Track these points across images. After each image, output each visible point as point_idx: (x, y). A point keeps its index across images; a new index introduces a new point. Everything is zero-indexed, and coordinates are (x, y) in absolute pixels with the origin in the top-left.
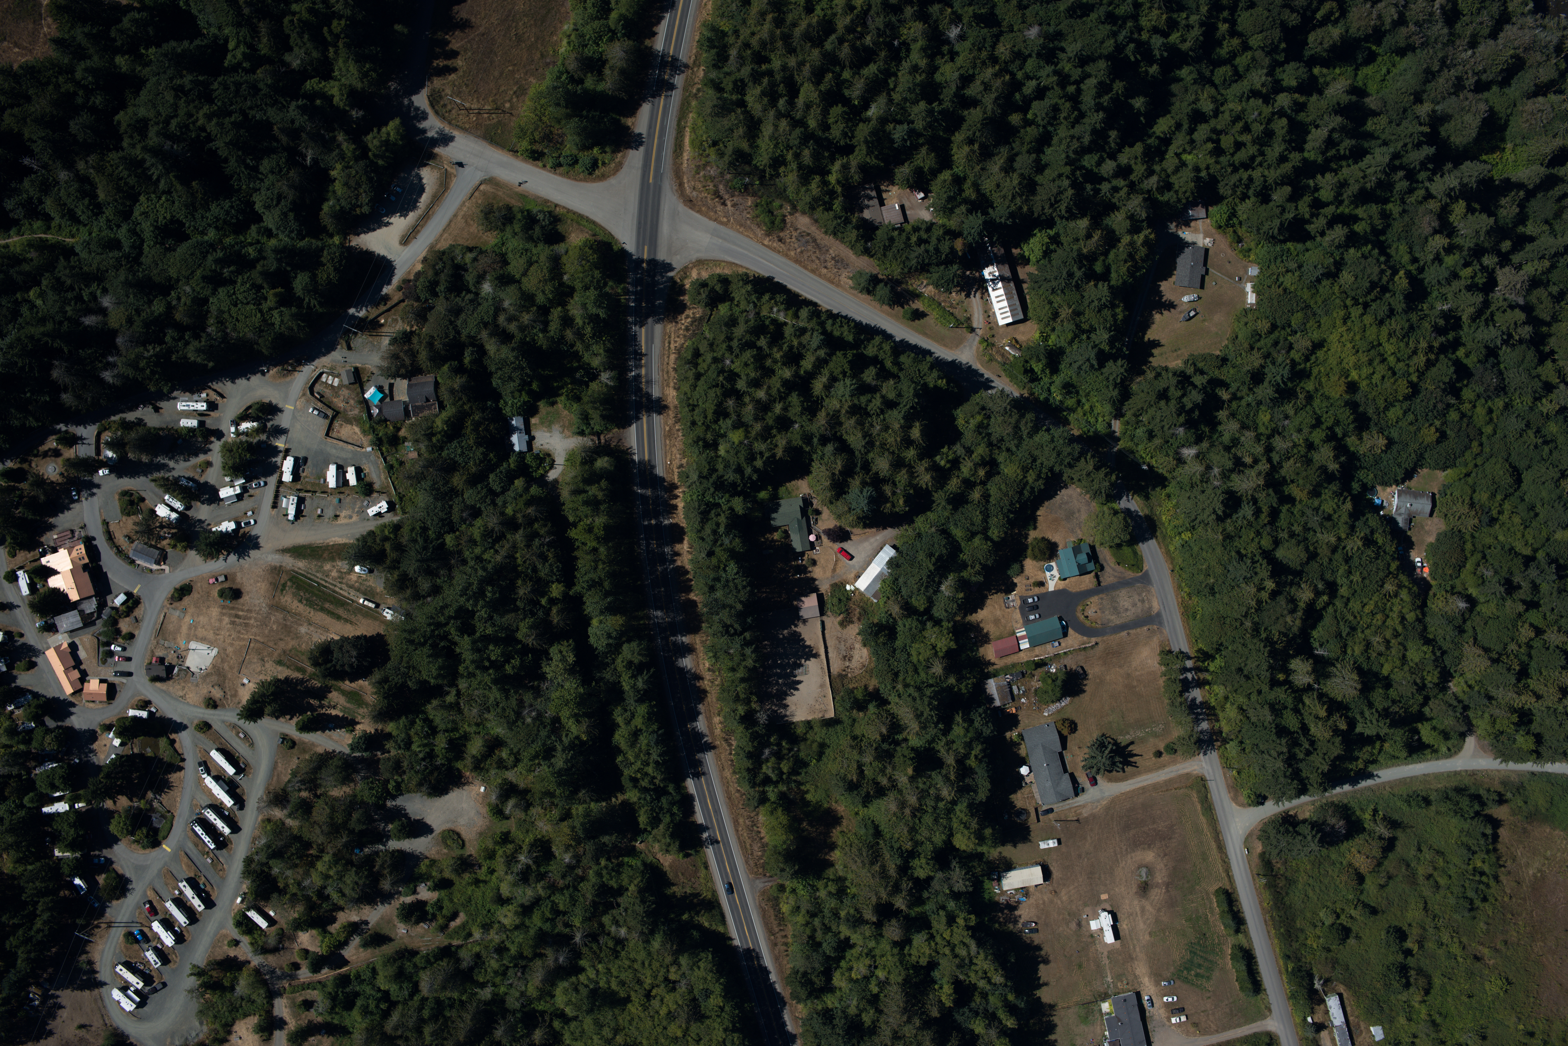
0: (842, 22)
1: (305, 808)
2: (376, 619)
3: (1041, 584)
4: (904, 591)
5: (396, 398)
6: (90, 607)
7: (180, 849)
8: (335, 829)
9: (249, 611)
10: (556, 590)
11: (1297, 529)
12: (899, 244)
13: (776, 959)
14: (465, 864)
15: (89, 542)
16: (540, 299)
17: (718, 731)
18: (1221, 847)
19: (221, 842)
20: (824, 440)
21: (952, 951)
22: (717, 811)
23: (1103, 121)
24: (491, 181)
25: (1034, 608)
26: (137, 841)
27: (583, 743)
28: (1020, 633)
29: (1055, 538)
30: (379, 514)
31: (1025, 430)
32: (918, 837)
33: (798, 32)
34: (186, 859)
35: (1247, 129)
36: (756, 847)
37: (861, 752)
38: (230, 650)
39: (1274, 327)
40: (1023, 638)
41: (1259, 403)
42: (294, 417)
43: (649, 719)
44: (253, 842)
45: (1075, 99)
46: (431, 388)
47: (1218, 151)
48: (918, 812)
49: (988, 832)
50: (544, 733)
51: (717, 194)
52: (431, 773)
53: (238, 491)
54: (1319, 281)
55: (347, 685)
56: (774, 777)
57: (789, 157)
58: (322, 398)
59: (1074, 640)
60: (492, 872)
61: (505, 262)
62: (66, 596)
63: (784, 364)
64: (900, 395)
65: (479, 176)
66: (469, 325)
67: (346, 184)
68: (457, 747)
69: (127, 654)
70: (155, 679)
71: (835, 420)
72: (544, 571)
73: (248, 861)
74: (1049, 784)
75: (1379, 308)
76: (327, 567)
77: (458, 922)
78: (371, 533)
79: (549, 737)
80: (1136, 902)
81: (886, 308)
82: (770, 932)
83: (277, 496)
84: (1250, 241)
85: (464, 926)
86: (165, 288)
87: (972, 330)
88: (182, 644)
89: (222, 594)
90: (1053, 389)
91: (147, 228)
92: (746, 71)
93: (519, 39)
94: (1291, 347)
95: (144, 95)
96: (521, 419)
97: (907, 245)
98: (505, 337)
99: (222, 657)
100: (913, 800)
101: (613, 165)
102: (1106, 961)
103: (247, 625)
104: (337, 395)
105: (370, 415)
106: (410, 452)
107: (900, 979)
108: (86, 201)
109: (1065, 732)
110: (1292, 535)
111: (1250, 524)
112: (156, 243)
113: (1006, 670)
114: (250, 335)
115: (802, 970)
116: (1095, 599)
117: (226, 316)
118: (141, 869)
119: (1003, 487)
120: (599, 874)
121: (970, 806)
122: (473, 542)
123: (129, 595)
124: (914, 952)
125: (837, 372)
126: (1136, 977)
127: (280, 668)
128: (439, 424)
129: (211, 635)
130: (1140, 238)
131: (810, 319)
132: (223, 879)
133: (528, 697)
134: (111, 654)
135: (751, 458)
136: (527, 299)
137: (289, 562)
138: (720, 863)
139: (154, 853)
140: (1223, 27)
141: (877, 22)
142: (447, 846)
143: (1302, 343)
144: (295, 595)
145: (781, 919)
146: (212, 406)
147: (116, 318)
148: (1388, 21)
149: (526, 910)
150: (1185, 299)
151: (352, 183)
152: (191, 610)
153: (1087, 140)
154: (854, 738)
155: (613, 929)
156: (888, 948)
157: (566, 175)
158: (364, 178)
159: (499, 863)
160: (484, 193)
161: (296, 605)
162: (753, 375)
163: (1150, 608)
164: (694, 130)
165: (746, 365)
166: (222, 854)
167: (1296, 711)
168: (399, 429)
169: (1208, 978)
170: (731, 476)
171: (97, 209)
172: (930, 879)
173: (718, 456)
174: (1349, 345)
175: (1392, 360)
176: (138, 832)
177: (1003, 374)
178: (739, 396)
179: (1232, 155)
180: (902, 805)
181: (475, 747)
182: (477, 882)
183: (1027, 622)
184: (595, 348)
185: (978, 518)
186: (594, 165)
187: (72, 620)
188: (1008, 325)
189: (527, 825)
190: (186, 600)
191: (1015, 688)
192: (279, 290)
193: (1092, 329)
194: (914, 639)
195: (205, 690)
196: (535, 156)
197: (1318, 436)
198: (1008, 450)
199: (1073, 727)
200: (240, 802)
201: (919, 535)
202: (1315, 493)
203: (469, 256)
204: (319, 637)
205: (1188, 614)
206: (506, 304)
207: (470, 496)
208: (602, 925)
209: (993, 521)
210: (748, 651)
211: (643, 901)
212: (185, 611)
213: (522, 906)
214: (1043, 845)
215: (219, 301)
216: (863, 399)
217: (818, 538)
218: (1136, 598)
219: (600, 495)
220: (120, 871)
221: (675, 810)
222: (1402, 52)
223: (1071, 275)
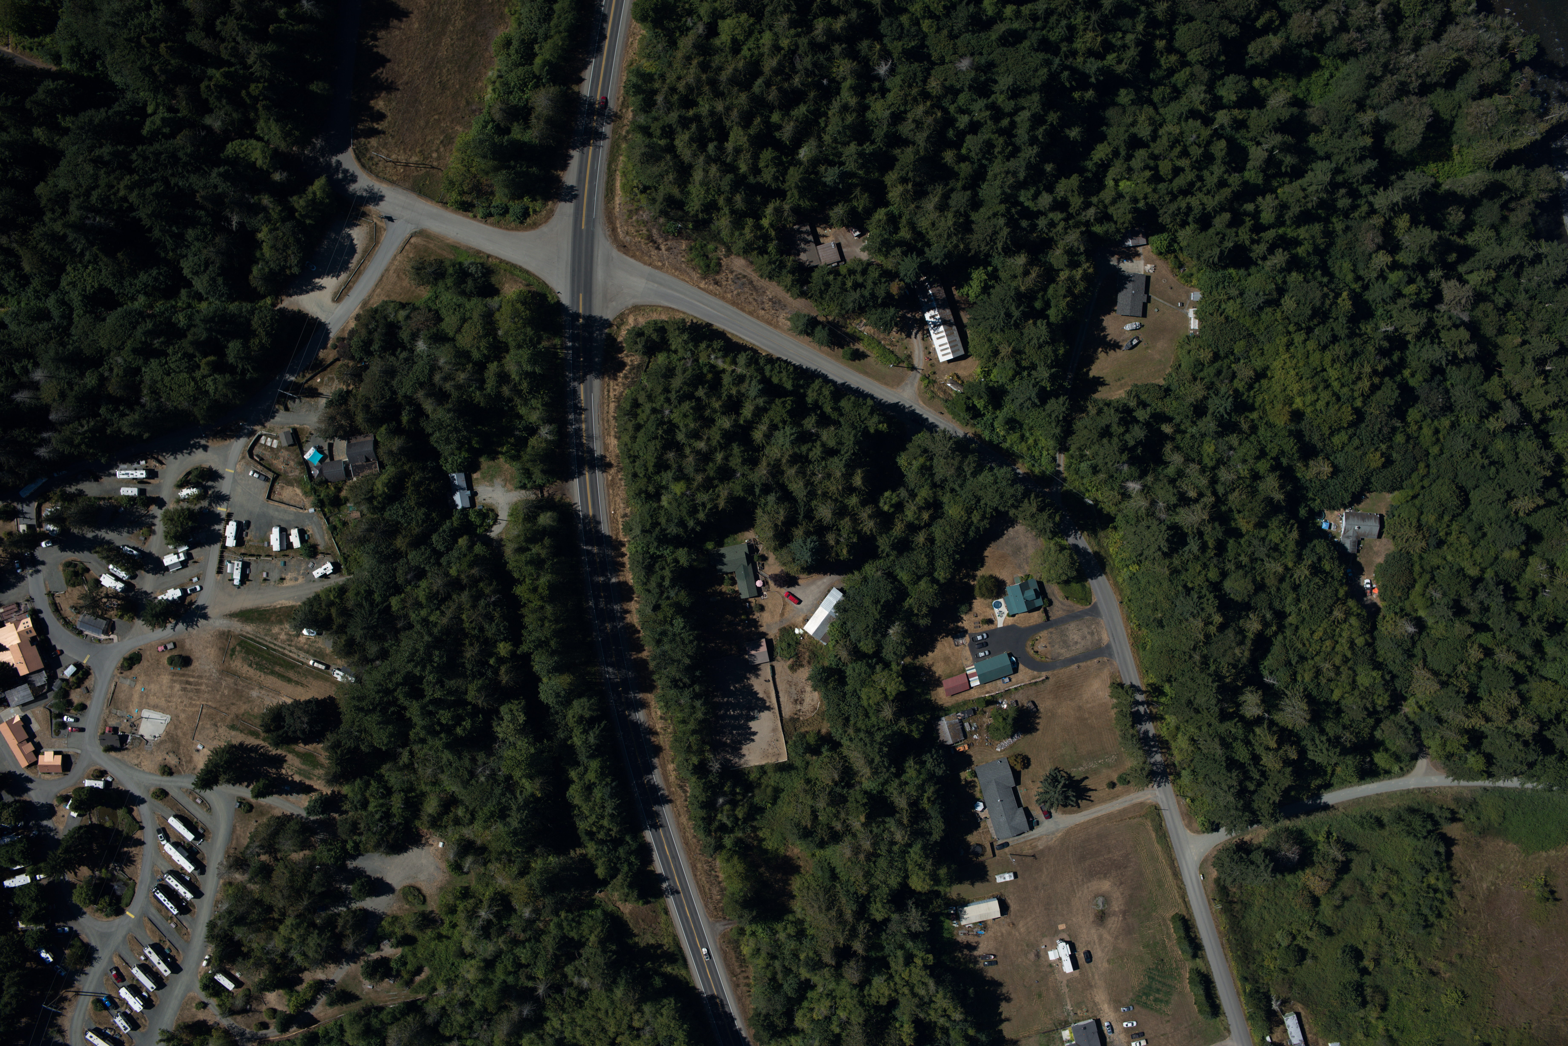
0: (770, 64)
1: (265, 872)
2: (326, 680)
3: (990, 621)
4: (852, 634)
5: (336, 458)
6: (41, 679)
7: (144, 915)
8: (296, 892)
9: (200, 677)
10: (503, 648)
11: (1244, 559)
12: (835, 288)
13: (739, 1000)
14: (427, 920)
15: (35, 615)
16: (476, 355)
17: (672, 778)
18: (1177, 874)
19: (184, 908)
20: (766, 489)
21: (912, 990)
22: (675, 857)
23: (1038, 155)
24: (421, 233)
25: (983, 645)
26: (101, 910)
27: (537, 800)
28: (971, 670)
29: (1003, 575)
30: (325, 576)
31: (968, 470)
32: (874, 881)
33: (724, 76)
34: (150, 925)
35: (1185, 153)
36: (715, 891)
37: (815, 797)
38: (183, 716)
39: (1216, 357)
40: (973, 675)
41: (1203, 435)
42: (235, 481)
43: (602, 773)
44: (216, 905)
45: (1008, 133)
46: (370, 448)
47: (1156, 178)
48: (872, 856)
49: (943, 872)
50: (498, 791)
51: (650, 239)
52: (389, 833)
53: (182, 558)
54: (1260, 308)
55: (301, 747)
56: (729, 824)
57: (721, 202)
58: (261, 461)
59: (1025, 675)
60: (454, 926)
61: (439, 319)
62: (15, 671)
63: (723, 413)
64: (840, 443)
65: (410, 229)
66: (405, 386)
67: (273, 247)
68: (413, 805)
69: (80, 725)
70: (109, 749)
71: (776, 470)
72: (491, 630)
73: (211, 925)
74: (1003, 819)
75: (1322, 333)
76: (276, 630)
77: (423, 976)
78: (317, 597)
79: (503, 794)
80: (1093, 931)
81: (826, 349)
82: (732, 973)
83: (221, 562)
84: (1191, 265)
85: (428, 980)
86: (97, 360)
87: (913, 368)
88: (135, 712)
89: (171, 661)
90: (996, 425)
91: (75, 297)
92: (673, 117)
93: (444, 87)
94: (1234, 376)
95: (64, 166)
96: (462, 475)
97: (843, 289)
98: (441, 397)
99: (175, 723)
100: (867, 845)
101: (544, 213)
102: (1065, 990)
103: (198, 691)
104: (277, 457)
105: (311, 477)
106: (352, 513)
107: (861, 1020)
108: (12, 273)
109: (1018, 767)
110: (1239, 566)
111: (1197, 558)
112: (85, 312)
113: (957, 707)
114: (185, 405)
115: (764, 1012)
116: (1044, 634)
117: (159, 385)
118: (105, 936)
119: (947, 528)
120: (560, 926)
121: (924, 848)
122: (418, 605)
123: (78, 665)
124: (874, 992)
125: (777, 420)
126: (1095, 1004)
127: (233, 733)
128: (380, 486)
129: (162, 703)
130: (1078, 273)
131: (748, 365)
132: (188, 942)
133: (481, 757)
134: (64, 725)
135: (693, 511)
136: (463, 356)
137: (237, 626)
138: (680, 907)
139: (118, 920)
140: (1160, 44)
141: (805, 62)
142: (408, 902)
143: (1245, 372)
144: (244, 660)
145: (742, 961)
146: (152, 474)
147: (49, 392)
148: (1329, 28)
149: (489, 964)
150: (1128, 327)
151: (280, 245)
152: (142, 678)
153: (1022, 175)
154: (808, 781)
155: (576, 980)
156: (848, 989)
157: (497, 224)
158: (291, 240)
159: (460, 918)
160: (415, 247)
161: (246, 670)
162: (692, 426)
163: (1100, 640)
164: (624, 174)
165: (685, 416)
166: (186, 919)
167: (1247, 743)
168: (340, 490)
169: (1167, 1002)
170: (673, 530)
171: (24, 280)
172: (887, 920)
173: (661, 507)
174: (1293, 373)
175: (1336, 385)
176: (102, 901)
177: (945, 411)
178: (679, 448)
179: (1171, 181)
180: (857, 850)
181: (431, 806)
182: (440, 937)
183: (976, 659)
184: (534, 402)
185: (923, 561)
186: (525, 214)
187: (22, 693)
188: (949, 361)
189: (486, 879)
190: (136, 668)
191: (966, 725)
192: (212, 358)
193: (1033, 367)
194: (863, 683)
195: (159, 757)
196: (465, 207)
197: (1263, 466)
198: (953, 490)
199: (1026, 762)
200: (200, 867)
201: (865, 579)
202: (1261, 524)
203: (402, 314)
204: (272, 701)
205: (1138, 644)
206: (441, 362)
207: (414, 557)
208: (565, 976)
209: (939, 563)
210: (698, 703)
211: (604, 951)
212: (135, 680)
213: (485, 960)
214: (999, 879)
215: (152, 371)
216: (804, 448)
217: (765, 583)
218: (1086, 630)
219: (544, 554)
220: (86, 940)
221: (633, 858)
222: (1344, 57)
223: (1009, 315)
